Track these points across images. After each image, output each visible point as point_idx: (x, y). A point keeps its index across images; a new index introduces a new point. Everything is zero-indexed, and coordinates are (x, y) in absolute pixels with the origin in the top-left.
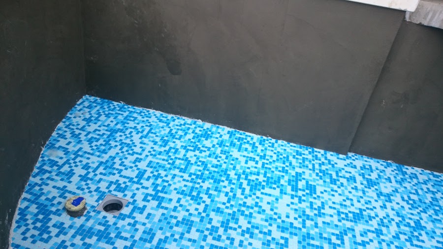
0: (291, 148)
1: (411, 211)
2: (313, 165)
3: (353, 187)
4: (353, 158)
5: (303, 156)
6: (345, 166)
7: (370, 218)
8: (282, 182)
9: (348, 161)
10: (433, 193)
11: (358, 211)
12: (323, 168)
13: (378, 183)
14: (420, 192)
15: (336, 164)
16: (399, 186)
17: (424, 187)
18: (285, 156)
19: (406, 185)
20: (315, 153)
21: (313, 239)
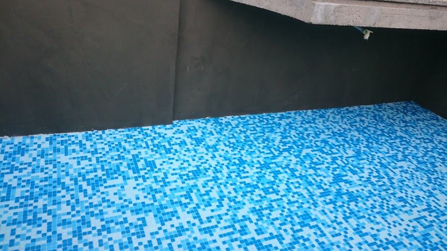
0: (120, 133)
1: (234, 153)
2: (146, 143)
3: (186, 149)
4: (178, 125)
5: (134, 138)
6: (174, 133)
7: (206, 170)
8: (122, 169)
9: (175, 129)
10: (245, 132)
11: (195, 169)
12: (156, 142)
13: (204, 139)
14: (236, 135)
15: (166, 134)
16: (220, 136)
17: (237, 130)
18: (117, 143)
19: (225, 133)
20: (145, 131)
21: (166, 208)
